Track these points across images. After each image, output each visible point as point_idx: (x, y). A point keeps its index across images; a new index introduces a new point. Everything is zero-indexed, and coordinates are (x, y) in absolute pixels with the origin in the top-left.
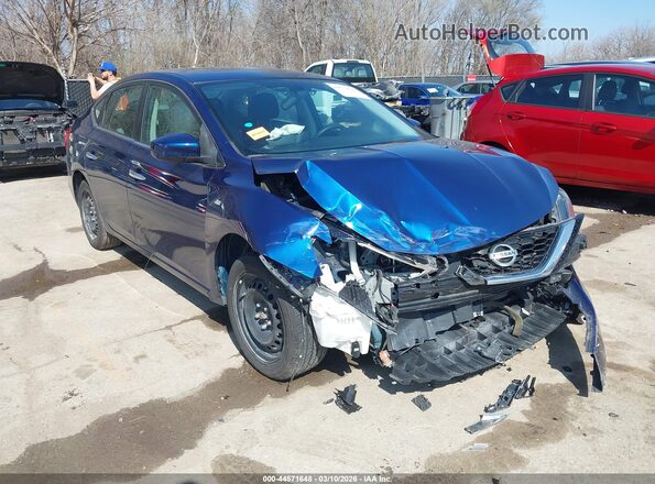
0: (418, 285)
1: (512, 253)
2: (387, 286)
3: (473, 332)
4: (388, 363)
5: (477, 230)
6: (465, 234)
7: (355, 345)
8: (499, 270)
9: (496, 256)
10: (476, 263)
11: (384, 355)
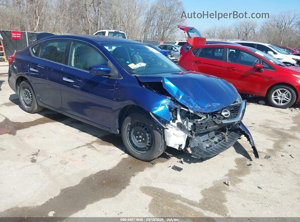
0: (201, 124)
1: (229, 113)
2: (190, 124)
3: (213, 141)
4: (190, 152)
5: (218, 104)
6: (216, 106)
7: (181, 145)
8: (225, 118)
9: (223, 114)
10: (218, 116)
11: (189, 149)
